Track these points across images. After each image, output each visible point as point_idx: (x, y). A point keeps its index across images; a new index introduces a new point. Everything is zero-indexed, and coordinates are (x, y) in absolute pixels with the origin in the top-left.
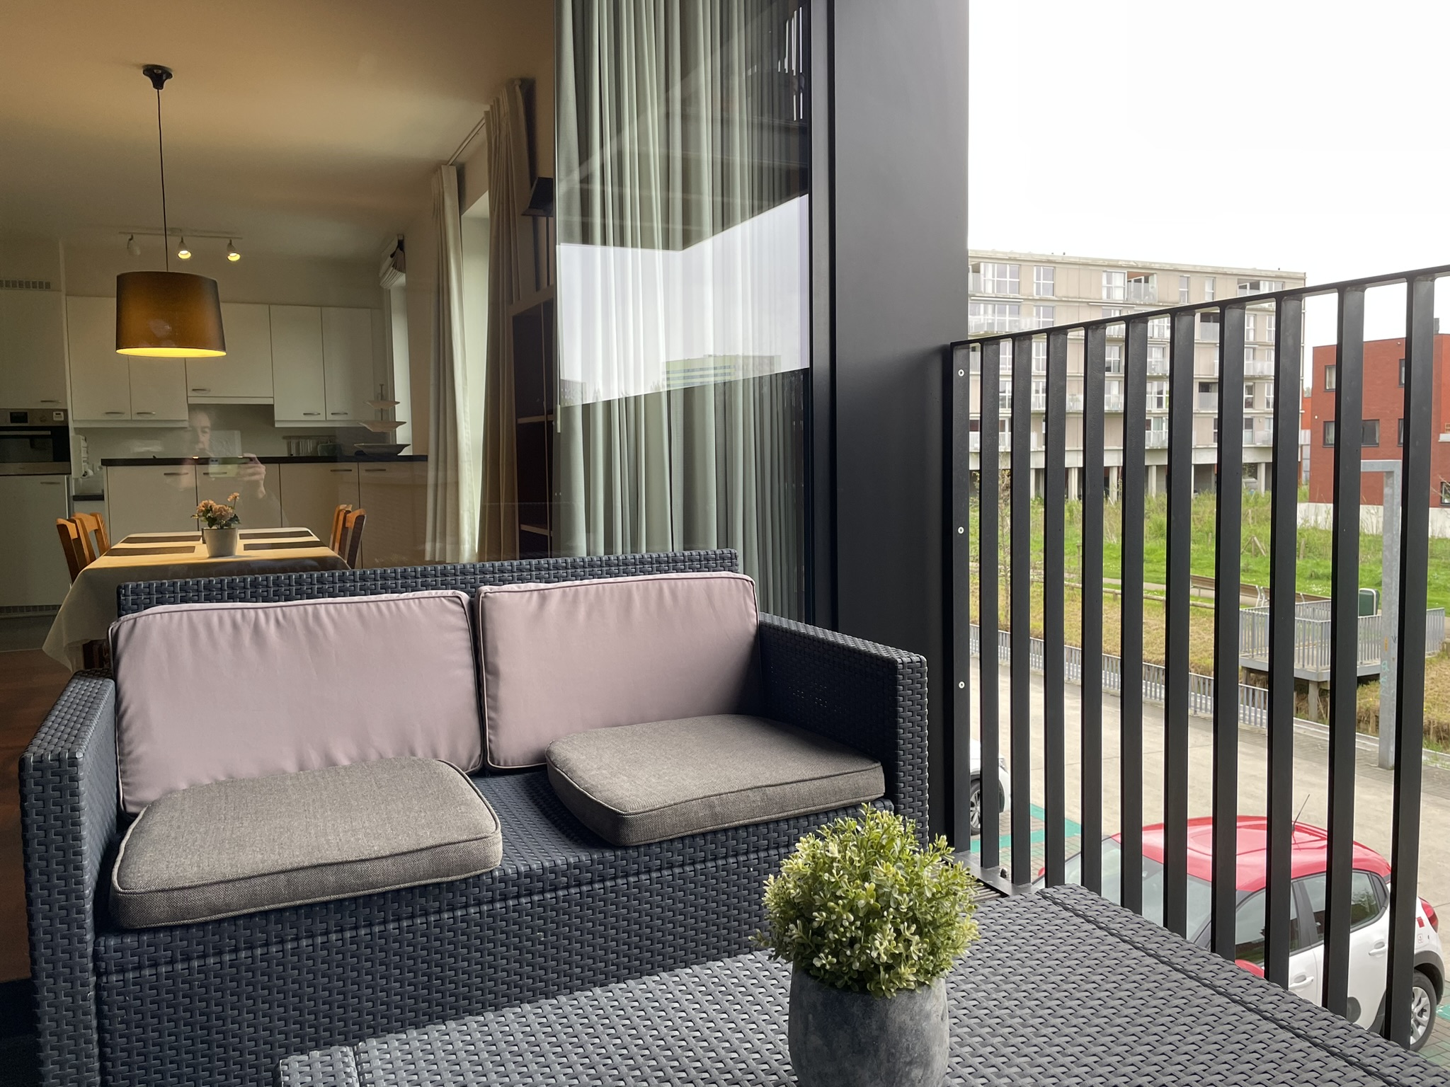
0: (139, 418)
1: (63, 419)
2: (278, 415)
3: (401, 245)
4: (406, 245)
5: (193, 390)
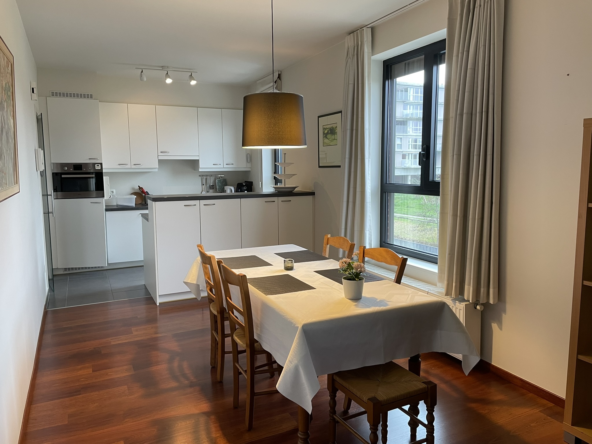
0: (134, 167)
1: (100, 168)
2: (201, 165)
3: (279, 77)
4: (283, 77)
5: (161, 152)
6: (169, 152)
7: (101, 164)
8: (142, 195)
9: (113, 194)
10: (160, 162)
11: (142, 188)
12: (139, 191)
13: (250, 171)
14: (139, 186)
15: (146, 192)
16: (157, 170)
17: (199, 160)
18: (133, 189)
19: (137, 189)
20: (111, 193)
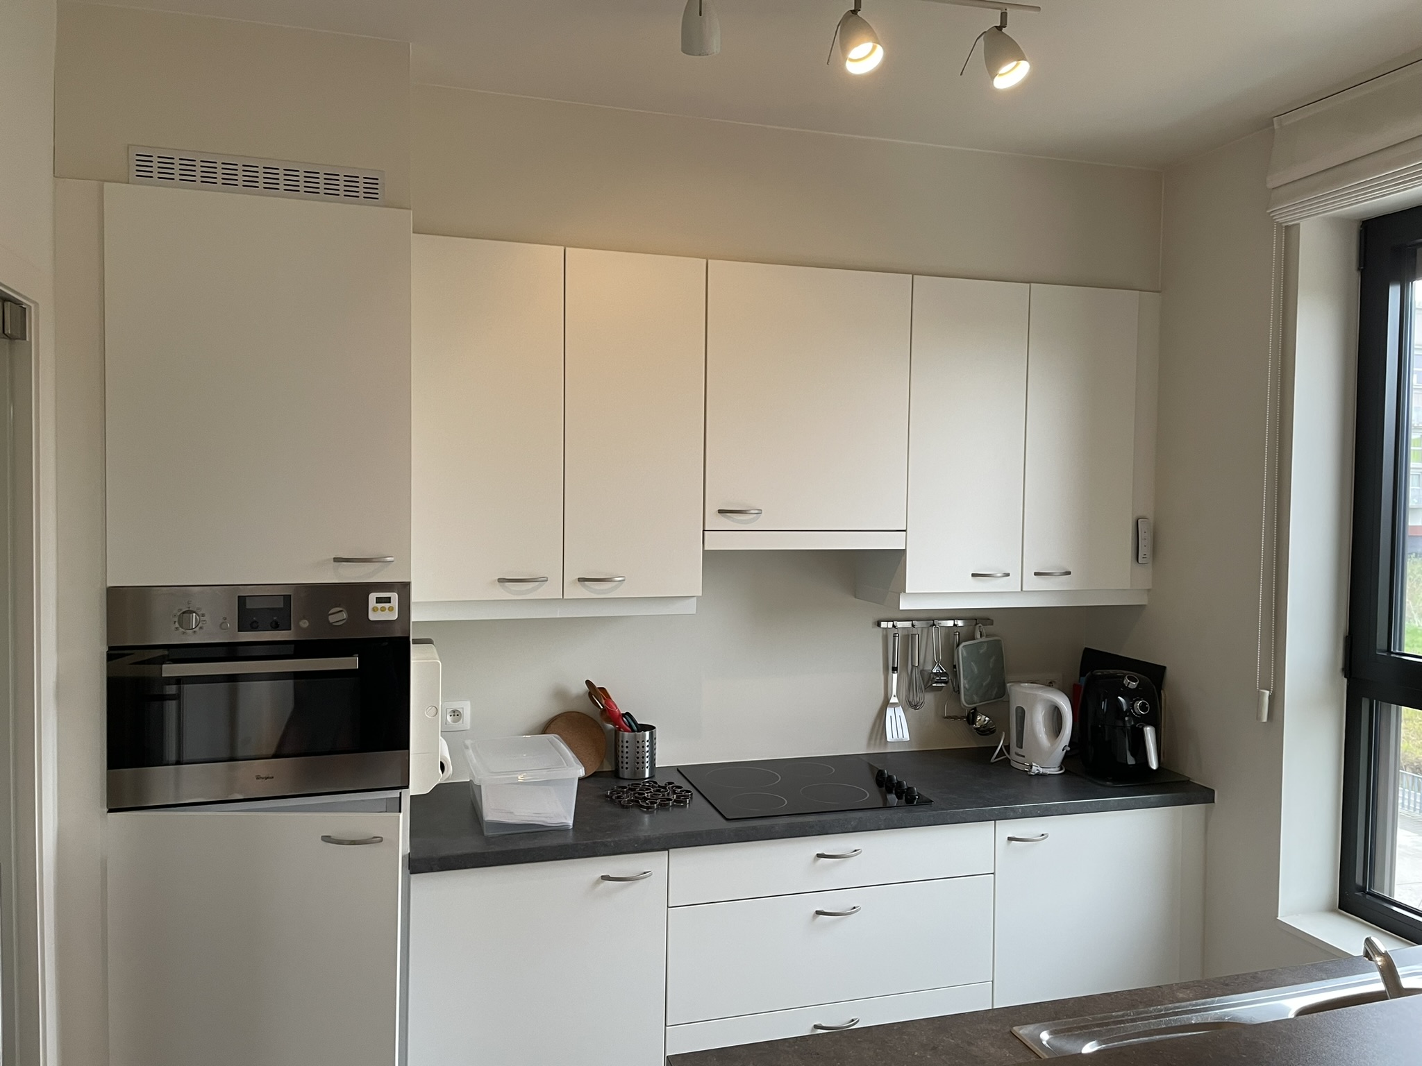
0: (580, 592)
1: (395, 615)
5: (720, 511)
6: (760, 512)
7: (404, 589)
8: (601, 729)
9: (459, 726)
10: (712, 559)
11: (603, 689)
12: (585, 707)
13: (1145, 605)
14: (588, 683)
15: (624, 715)
16: (690, 608)
17: (904, 551)
18: (560, 694)
19: (578, 697)
20: (449, 719)
